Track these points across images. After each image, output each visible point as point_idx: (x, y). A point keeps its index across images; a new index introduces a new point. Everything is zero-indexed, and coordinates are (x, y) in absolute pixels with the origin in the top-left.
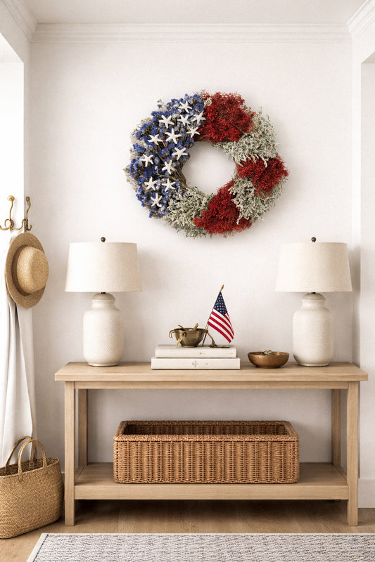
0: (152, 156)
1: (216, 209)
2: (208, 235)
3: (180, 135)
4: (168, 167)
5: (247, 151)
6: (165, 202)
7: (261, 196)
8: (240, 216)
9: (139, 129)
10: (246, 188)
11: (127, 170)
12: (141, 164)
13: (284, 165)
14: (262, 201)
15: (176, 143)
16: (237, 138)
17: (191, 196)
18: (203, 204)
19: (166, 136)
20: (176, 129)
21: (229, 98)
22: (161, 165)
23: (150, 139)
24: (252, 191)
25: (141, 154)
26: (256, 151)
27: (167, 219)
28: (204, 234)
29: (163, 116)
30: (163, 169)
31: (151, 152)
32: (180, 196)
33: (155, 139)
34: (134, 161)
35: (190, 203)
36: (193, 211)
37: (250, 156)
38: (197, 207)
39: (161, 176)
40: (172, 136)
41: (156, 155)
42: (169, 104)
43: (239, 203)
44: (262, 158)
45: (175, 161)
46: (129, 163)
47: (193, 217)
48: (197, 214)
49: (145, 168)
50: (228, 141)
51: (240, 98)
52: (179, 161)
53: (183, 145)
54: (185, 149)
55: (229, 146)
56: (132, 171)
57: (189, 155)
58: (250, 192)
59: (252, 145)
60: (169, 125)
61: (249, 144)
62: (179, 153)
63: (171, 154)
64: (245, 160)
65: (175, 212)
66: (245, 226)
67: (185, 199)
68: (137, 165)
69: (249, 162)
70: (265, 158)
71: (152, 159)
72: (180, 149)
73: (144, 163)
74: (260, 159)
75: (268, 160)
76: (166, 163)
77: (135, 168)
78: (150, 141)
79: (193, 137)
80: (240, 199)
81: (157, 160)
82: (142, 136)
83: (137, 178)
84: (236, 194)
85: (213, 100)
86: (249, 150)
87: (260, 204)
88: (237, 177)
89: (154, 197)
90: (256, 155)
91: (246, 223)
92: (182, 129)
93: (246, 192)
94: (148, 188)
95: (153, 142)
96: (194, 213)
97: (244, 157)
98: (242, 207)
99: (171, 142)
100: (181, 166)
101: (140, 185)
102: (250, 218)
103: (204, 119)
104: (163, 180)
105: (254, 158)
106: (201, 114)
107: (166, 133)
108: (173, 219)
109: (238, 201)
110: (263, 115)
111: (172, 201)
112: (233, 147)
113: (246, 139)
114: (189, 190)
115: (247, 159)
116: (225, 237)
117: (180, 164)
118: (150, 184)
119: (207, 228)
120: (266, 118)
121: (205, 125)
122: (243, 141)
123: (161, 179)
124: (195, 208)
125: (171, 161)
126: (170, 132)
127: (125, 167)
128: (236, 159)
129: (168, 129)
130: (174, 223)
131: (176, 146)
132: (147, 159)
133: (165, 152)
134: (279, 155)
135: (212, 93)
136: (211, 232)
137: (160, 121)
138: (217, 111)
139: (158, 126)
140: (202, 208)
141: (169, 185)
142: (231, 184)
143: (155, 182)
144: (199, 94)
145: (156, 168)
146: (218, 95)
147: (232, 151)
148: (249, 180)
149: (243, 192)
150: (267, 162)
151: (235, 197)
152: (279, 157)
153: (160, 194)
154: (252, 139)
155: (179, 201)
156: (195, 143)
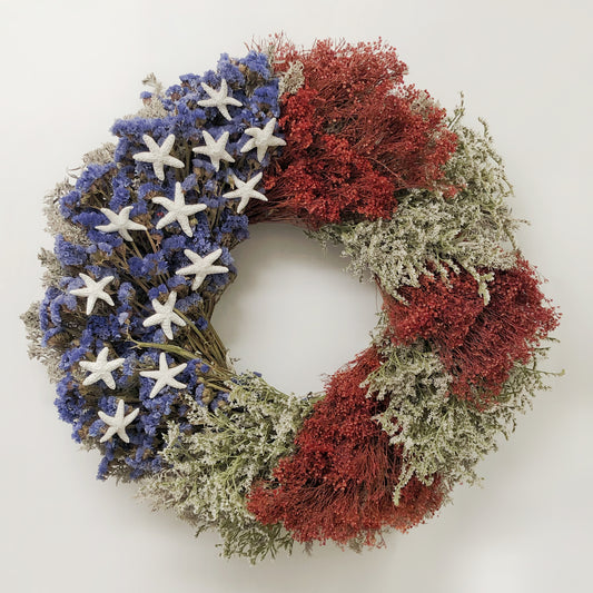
0: (108, 279)
1: (324, 455)
2: (298, 546)
3: (201, 207)
4: (165, 314)
5: (420, 251)
6: (150, 430)
7: (470, 402)
8: (405, 477)
9: (73, 182)
10: (420, 377)
11: (30, 318)
12: (72, 306)
13: (541, 288)
14: (476, 420)
15: (189, 232)
16: (387, 205)
17: (240, 410)
18: (280, 437)
19: (159, 211)
20: (191, 180)
21: (356, 58)
22: (142, 306)
23: (105, 221)
24: (442, 383)
25: (74, 271)
26: (452, 250)
27: (158, 491)
28: (286, 543)
29: (148, 139)
30: (148, 322)
31: (109, 266)
32: (204, 410)
33: (119, 221)
34: (53, 292)
35: (238, 433)
36: (246, 462)
37: (430, 267)
38: (260, 448)
39: (139, 345)
40: (178, 210)
41: (124, 277)
42: (174, 89)
43: (398, 426)
44: (472, 270)
45: (185, 294)
46: (40, 295)
47: (247, 483)
48: (261, 475)
49: (84, 316)
50: (358, 219)
51: (392, 58)
52: (201, 291)
53: (212, 240)
54: (217, 253)
55: (361, 237)
56: (46, 327)
57: (232, 272)
58: (434, 390)
59: (438, 228)
60: (167, 169)
61: (427, 226)
62: (201, 265)
63: (172, 273)
64: (414, 282)
65: (185, 467)
66: (421, 507)
67: (221, 421)
68: (60, 308)
69: (429, 288)
70: (483, 270)
71: (112, 288)
72: (203, 254)
73: (82, 301)
74: (464, 272)
75: (490, 277)
76: (155, 304)
77: (55, 317)
78: (103, 228)
79: (246, 210)
80: (398, 415)
81: (126, 292)
82: (78, 210)
83: (63, 346)
84: (388, 396)
85: (307, 69)
86: (429, 245)
87: (470, 429)
88: (388, 337)
89: (111, 411)
90: (450, 262)
91: (423, 498)
92: (212, 185)
93: (419, 388)
94: (89, 381)
95: (116, 233)
96: (251, 471)
97: (412, 272)
98: (409, 443)
99: (173, 231)
100: (209, 306)
101: (68, 370)
102: (437, 477)
103: (280, 141)
104: (146, 357)
105: (444, 271)
106: (271, 124)
107: (157, 200)
108: (178, 494)
109: (394, 420)
110: (469, 121)
111: (173, 432)
112: (375, 240)
113: (417, 212)
114: (235, 388)
115: (421, 278)
116: (356, 547)
117: (203, 301)
118: (101, 368)
119: (293, 523)
120: (478, 130)
121: (284, 167)
122: (410, 214)
123: (140, 352)
124: (252, 452)
125: (173, 296)
126: (171, 196)
127: (26, 308)
128: (384, 280)
129: (166, 184)
130: (181, 508)
131: (190, 242)
132: (94, 290)
133: (152, 264)
134: (525, 256)
135: (305, 44)
136: (307, 539)
137: (139, 157)
138: (321, 113)
139: (130, 173)
140: (276, 451)
141: (165, 376)
142: (370, 362)
143: (119, 362)
144: (264, 51)
145: (123, 317)
146: (323, 51)
147: (370, 252)
148: (427, 349)
149: (409, 390)
150: (490, 286)
151: (382, 407)
152: (525, 264)
153: (131, 404)
154: (437, 206)
155: (199, 429)
156: (252, 229)
